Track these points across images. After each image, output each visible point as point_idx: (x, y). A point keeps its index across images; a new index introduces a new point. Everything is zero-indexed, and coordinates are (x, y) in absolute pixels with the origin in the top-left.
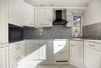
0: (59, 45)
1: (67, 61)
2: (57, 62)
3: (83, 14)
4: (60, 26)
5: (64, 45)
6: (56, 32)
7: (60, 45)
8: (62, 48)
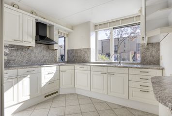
0: (49, 74)
1: (57, 92)
2: (45, 97)
3: (68, 35)
4: (43, 47)
5: (55, 72)
6: (37, 55)
7: (50, 72)
8: (52, 76)
